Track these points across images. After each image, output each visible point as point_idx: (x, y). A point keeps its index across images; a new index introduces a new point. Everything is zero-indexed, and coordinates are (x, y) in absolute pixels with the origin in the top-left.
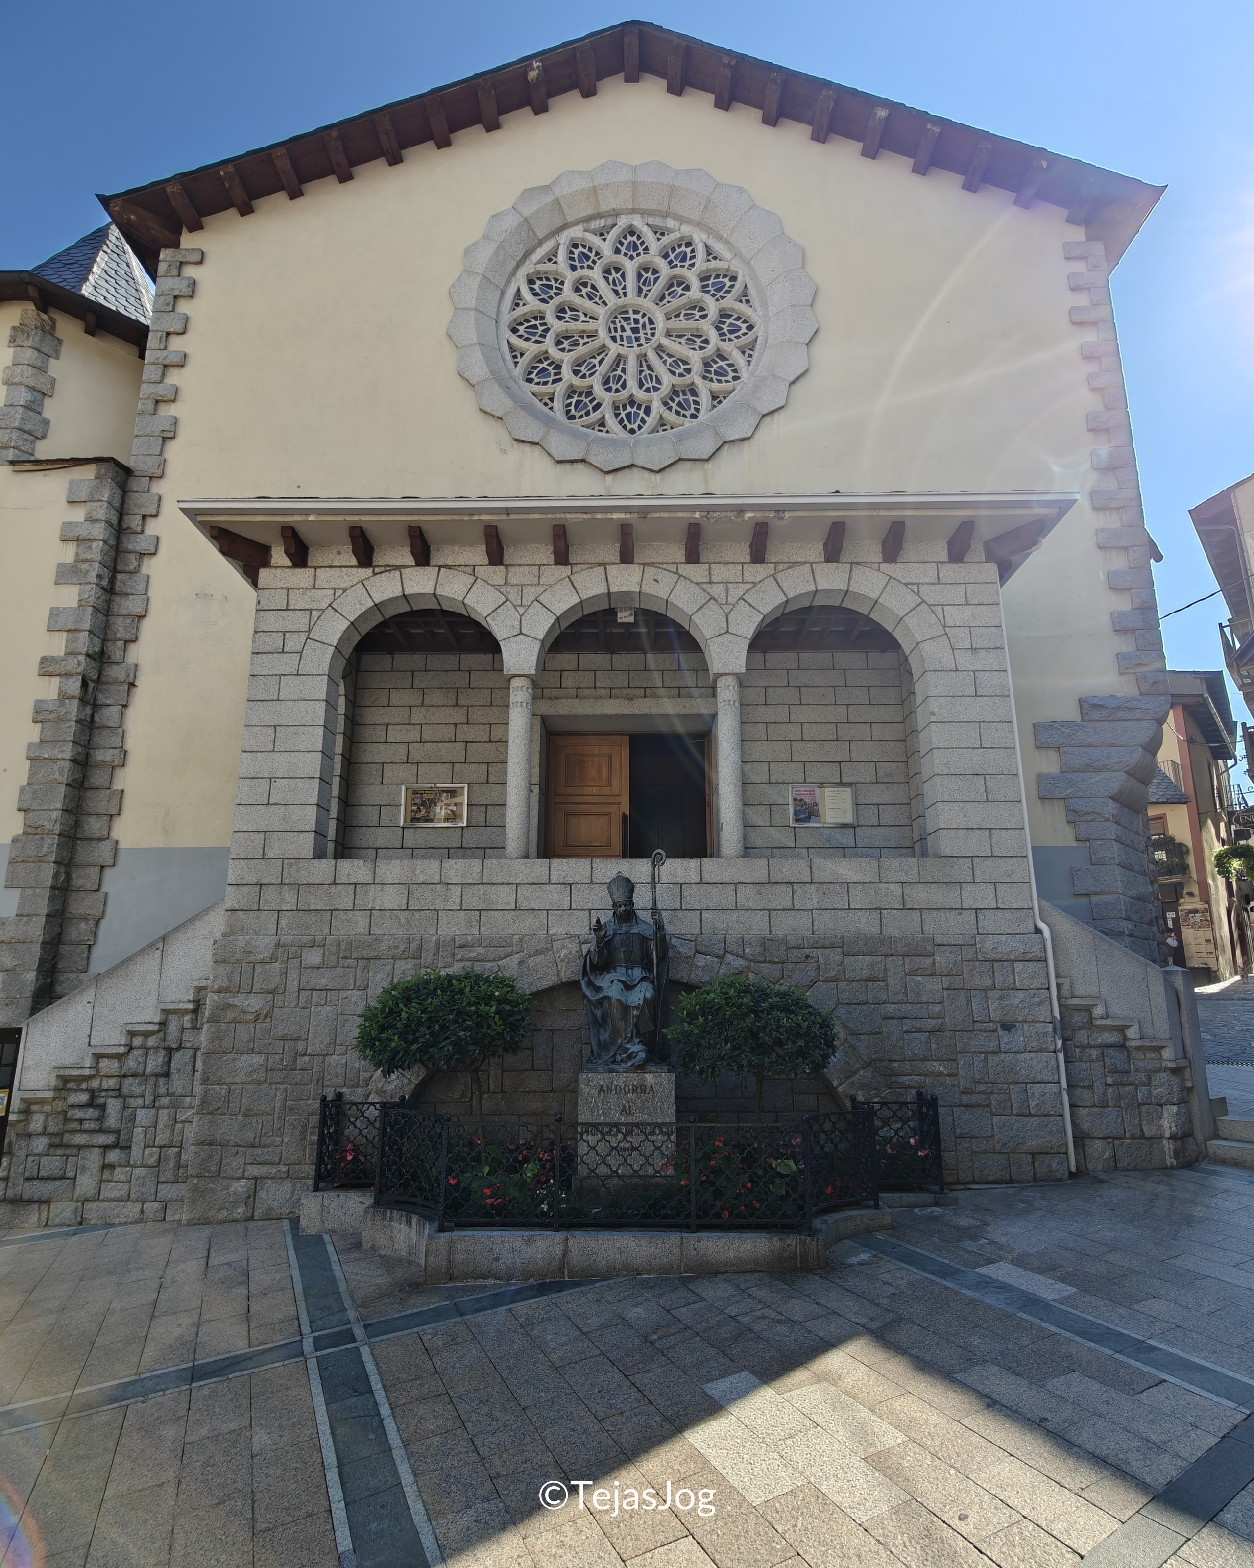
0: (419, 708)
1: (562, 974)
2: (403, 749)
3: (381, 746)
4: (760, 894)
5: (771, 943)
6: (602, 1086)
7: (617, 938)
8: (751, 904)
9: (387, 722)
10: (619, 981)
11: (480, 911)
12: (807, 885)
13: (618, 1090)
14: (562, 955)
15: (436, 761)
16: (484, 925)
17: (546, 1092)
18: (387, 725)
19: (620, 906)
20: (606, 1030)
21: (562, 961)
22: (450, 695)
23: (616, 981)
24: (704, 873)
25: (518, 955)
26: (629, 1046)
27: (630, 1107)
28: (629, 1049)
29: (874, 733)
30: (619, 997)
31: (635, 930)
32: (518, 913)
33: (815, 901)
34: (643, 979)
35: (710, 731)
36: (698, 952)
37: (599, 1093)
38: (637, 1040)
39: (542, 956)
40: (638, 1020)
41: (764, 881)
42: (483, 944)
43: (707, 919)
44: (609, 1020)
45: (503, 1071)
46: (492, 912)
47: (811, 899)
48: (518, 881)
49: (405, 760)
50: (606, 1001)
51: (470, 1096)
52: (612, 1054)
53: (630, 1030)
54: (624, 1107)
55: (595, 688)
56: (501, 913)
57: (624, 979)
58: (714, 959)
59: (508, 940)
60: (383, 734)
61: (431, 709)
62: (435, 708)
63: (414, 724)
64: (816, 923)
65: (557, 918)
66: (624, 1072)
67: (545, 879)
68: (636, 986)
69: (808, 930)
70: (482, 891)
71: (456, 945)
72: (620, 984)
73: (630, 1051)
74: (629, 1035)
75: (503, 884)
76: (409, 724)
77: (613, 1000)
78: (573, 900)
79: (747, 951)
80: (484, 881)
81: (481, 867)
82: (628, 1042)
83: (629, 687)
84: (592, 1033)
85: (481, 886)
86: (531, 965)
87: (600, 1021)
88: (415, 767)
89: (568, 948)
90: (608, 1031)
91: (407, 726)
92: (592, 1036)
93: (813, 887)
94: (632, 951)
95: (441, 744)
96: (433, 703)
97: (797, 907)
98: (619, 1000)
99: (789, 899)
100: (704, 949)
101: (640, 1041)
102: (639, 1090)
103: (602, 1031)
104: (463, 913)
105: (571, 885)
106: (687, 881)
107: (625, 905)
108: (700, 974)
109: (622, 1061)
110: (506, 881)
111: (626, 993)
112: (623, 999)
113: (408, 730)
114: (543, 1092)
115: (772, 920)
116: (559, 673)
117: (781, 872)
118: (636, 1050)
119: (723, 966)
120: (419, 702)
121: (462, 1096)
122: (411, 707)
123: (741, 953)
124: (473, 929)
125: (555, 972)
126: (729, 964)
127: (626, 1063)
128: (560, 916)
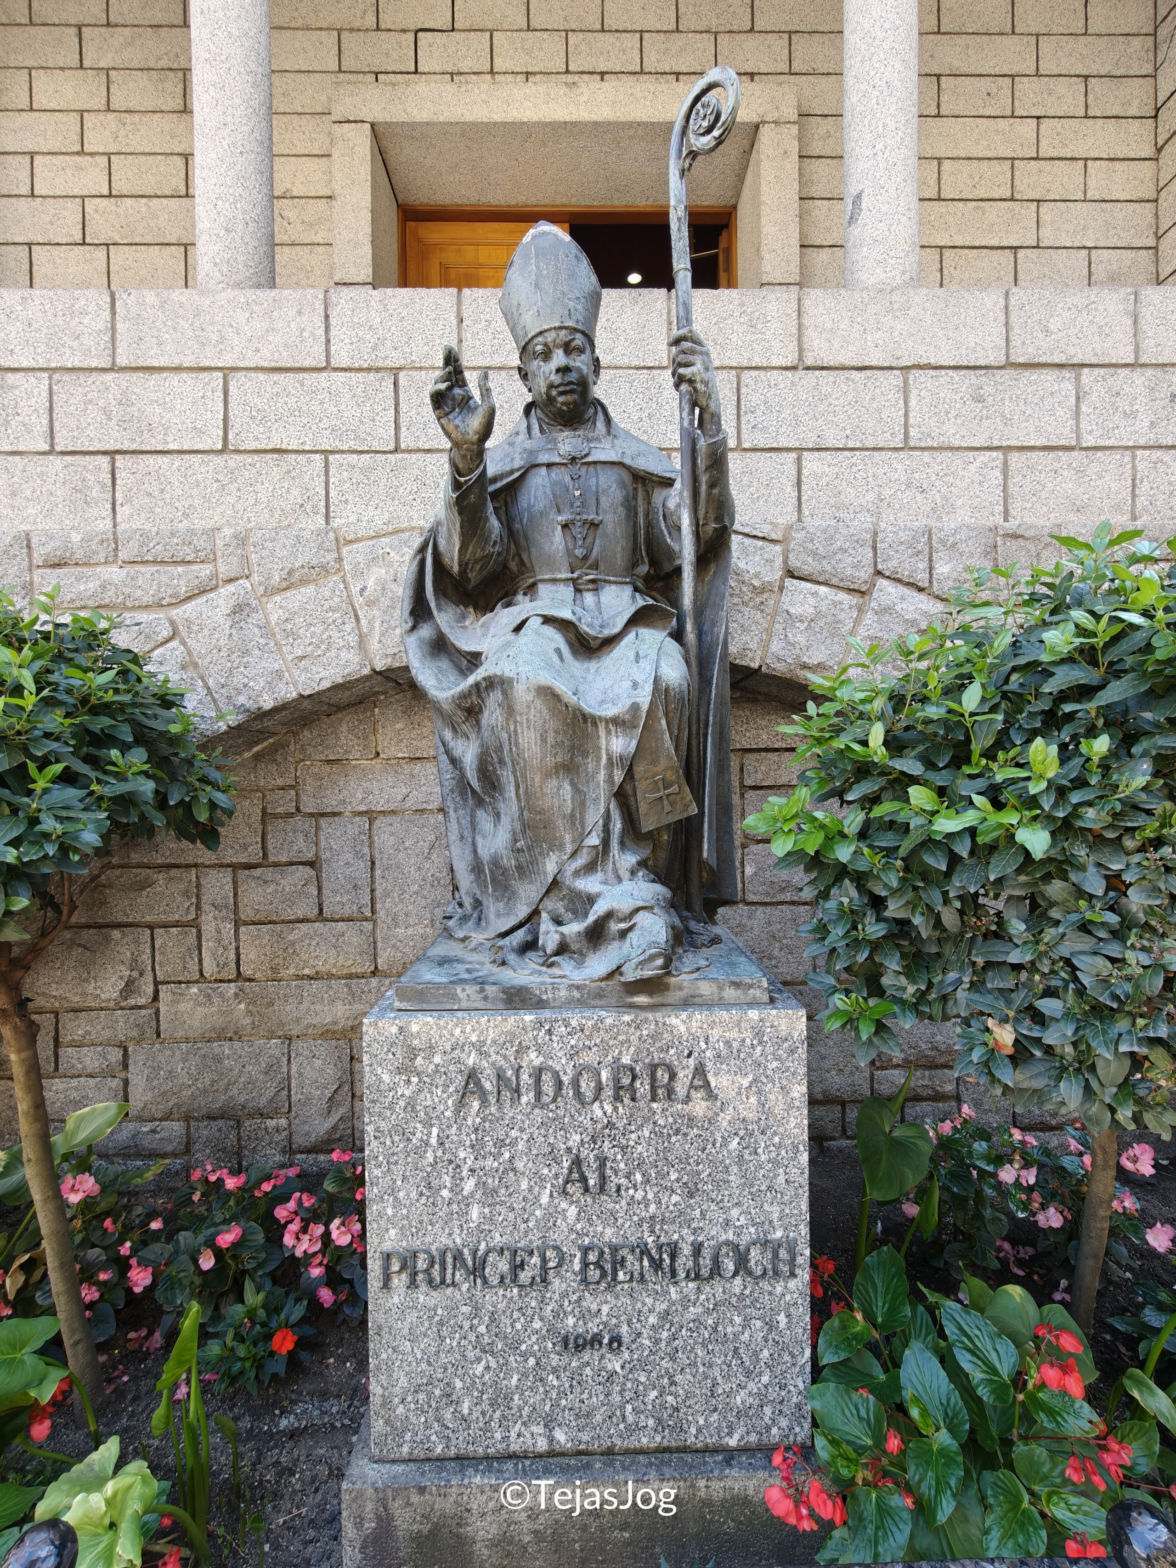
0: (101, 116)
1: (374, 644)
2: (71, 212)
3: (23, 205)
4: (980, 400)
5: (1012, 544)
6: (472, 1076)
7: (539, 481)
8: (953, 434)
9: (31, 148)
10: (548, 620)
11: (112, 454)
12: (1123, 372)
13: (548, 1088)
14: (371, 583)
15: (148, 240)
16: (128, 500)
17: (358, 976)
18: (32, 155)
19: (547, 355)
20: (498, 816)
21: (370, 603)
22: (168, 86)
23: (535, 623)
24: (810, 334)
25: (231, 588)
26: (589, 884)
27: (602, 1161)
28: (591, 900)
29: (1092, 183)
30: (546, 678)
31: (604, 452)
32: (234, 460)
33: (1143, 421)
34: (638, 619)
35: (735, 207)
36: (791, 574)
37: (461, 1104)
38: (629, 860)
39: (310, 590)
40: (630, 774)
41: (991, 360)
42: (123, 555)
43: (817, 477)
44: (507, 777)
45: (238, 924)
46: (151, 459)
47: (1130, 415)
48: (227, 361)
49: (78, 238)
50: (494, 699)
51: (150, 990)
52: (523, 911)
53: (594, 817)
54: (577, 1162)
55: (492, 72)
56: (177, 461)
57: (566, 614)
58: (842, 596)
59: (201, 543)
60: (24, 175)
61: (129, 118)
62: (136, 117)
63: (92, 154)
64: (1143, 488)
65: (357, 476)
66: (571, 1004)
67: (314, 356)
68: (610, 641)
69: (1117, 508)
70: (115, 392)
71: (38, 560)
72: (550, 631)
73: (599, 909)
74: (594, 840)
75: (178, 369)
76: (82, 153)
77: (522, 693)
78: (404, 420)
79: (943, 569)
80: (121, 361)
81: (106, 315)
82: (590, 868)
83: (567, 72)
84: (454, 826)
85: (109, 377)
86: (273, 619)
87: (475, 783)
88: (101, 253)
89: (390, 565)
90: (505, 820)
91: (77, 159)
92: (453, 836)
93: (1139, 378)
94: (594, 525)
95: (155, 200)
96: (131, 105)
97: (1089, 441)
98: (548, 694)
99: (1064, 413)
100: (809, 566)
101: (642, 864)
102: (643, 1088)
103: (484, 818)
104: (57, 463)
105: (395, 371)
106: (757, 361)
107: (567, 348)
108: (802, 639)
109: (563, 949)
110: (188, 361)
111: (576, 666)
112: (562, 688)
113: (79, 168)
114: (350, 976)
115: (1015, 479)
116: (411, 36)
117: (1047, 331)
118: (625, 906)
119: (869, 618)
120: (99, 102)
121: (130, 988)
122: (82, 112)
123: (922, 578)
124: (92, 512)
125: (353, 640)
126: (887, 610)
127: (580, 958)
128: (366, 471)
